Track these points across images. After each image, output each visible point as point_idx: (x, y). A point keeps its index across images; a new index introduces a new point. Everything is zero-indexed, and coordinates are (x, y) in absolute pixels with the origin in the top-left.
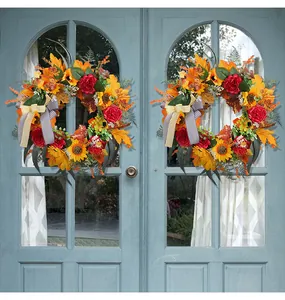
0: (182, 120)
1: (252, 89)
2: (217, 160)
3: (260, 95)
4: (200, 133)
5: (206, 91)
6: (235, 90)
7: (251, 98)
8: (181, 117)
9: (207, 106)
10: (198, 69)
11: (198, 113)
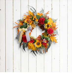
0: (24, 33)
1: (49, 23)
2: (36, 47)
3: (51, 25)
4: (30, 38)
5: (33, 23)
6: (43, 23)
7: (48, 26)
8: (24, 32)
9: (33, 28)
10: (30, 16)
11: (30, 31)
